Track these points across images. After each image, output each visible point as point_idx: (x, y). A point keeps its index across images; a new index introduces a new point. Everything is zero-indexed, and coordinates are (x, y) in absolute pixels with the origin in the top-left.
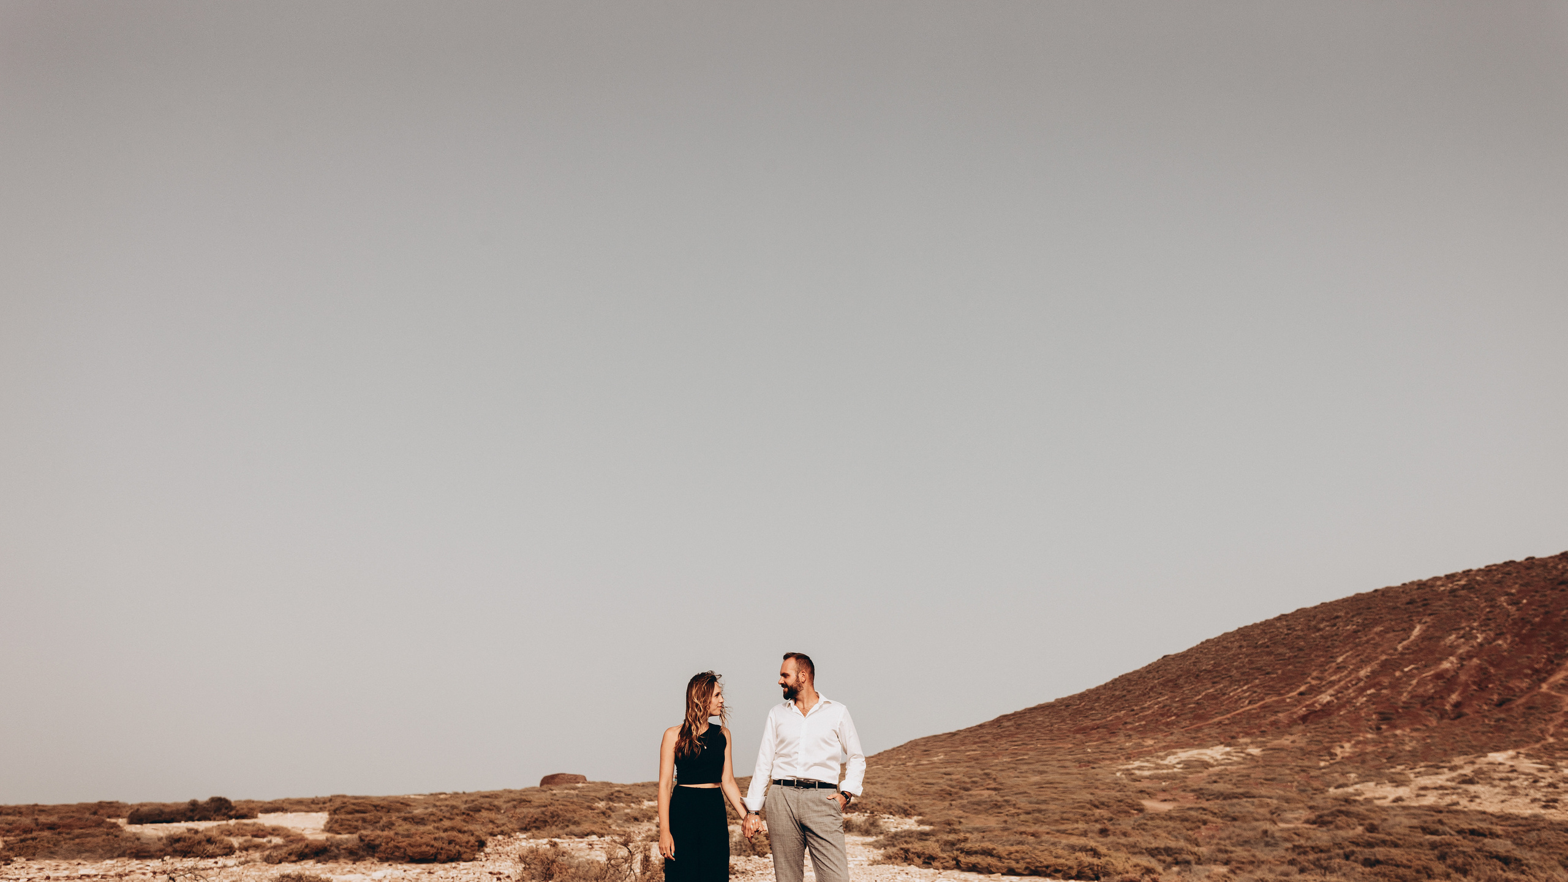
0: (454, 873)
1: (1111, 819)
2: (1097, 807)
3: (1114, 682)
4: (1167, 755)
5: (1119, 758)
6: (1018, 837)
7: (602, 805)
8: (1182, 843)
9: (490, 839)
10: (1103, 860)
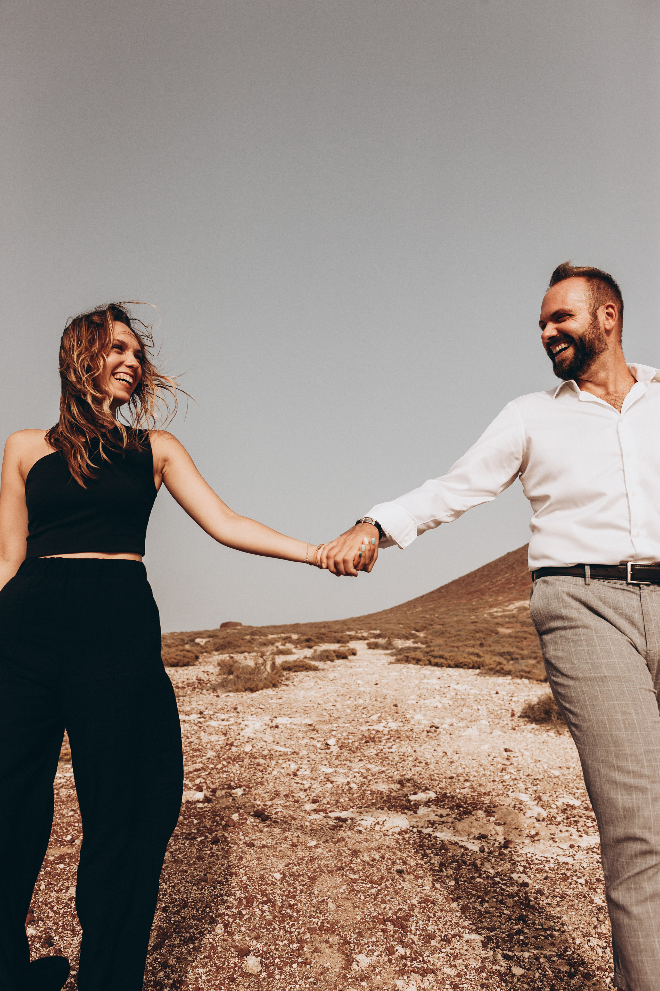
0: (186, 672)
1: (484, 638)
2: (478, 632)
3: (483, 567)
4: (509, 604)
5: (485, 607)
6: (450, 649)
7: (248, 637)
8: (514, 649)
9: (201, 655)
10: (482, 659)
